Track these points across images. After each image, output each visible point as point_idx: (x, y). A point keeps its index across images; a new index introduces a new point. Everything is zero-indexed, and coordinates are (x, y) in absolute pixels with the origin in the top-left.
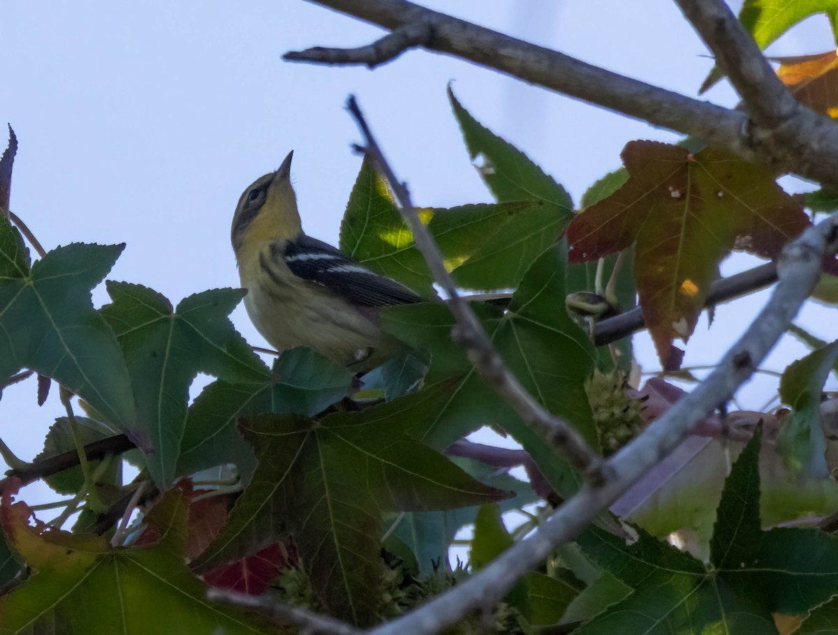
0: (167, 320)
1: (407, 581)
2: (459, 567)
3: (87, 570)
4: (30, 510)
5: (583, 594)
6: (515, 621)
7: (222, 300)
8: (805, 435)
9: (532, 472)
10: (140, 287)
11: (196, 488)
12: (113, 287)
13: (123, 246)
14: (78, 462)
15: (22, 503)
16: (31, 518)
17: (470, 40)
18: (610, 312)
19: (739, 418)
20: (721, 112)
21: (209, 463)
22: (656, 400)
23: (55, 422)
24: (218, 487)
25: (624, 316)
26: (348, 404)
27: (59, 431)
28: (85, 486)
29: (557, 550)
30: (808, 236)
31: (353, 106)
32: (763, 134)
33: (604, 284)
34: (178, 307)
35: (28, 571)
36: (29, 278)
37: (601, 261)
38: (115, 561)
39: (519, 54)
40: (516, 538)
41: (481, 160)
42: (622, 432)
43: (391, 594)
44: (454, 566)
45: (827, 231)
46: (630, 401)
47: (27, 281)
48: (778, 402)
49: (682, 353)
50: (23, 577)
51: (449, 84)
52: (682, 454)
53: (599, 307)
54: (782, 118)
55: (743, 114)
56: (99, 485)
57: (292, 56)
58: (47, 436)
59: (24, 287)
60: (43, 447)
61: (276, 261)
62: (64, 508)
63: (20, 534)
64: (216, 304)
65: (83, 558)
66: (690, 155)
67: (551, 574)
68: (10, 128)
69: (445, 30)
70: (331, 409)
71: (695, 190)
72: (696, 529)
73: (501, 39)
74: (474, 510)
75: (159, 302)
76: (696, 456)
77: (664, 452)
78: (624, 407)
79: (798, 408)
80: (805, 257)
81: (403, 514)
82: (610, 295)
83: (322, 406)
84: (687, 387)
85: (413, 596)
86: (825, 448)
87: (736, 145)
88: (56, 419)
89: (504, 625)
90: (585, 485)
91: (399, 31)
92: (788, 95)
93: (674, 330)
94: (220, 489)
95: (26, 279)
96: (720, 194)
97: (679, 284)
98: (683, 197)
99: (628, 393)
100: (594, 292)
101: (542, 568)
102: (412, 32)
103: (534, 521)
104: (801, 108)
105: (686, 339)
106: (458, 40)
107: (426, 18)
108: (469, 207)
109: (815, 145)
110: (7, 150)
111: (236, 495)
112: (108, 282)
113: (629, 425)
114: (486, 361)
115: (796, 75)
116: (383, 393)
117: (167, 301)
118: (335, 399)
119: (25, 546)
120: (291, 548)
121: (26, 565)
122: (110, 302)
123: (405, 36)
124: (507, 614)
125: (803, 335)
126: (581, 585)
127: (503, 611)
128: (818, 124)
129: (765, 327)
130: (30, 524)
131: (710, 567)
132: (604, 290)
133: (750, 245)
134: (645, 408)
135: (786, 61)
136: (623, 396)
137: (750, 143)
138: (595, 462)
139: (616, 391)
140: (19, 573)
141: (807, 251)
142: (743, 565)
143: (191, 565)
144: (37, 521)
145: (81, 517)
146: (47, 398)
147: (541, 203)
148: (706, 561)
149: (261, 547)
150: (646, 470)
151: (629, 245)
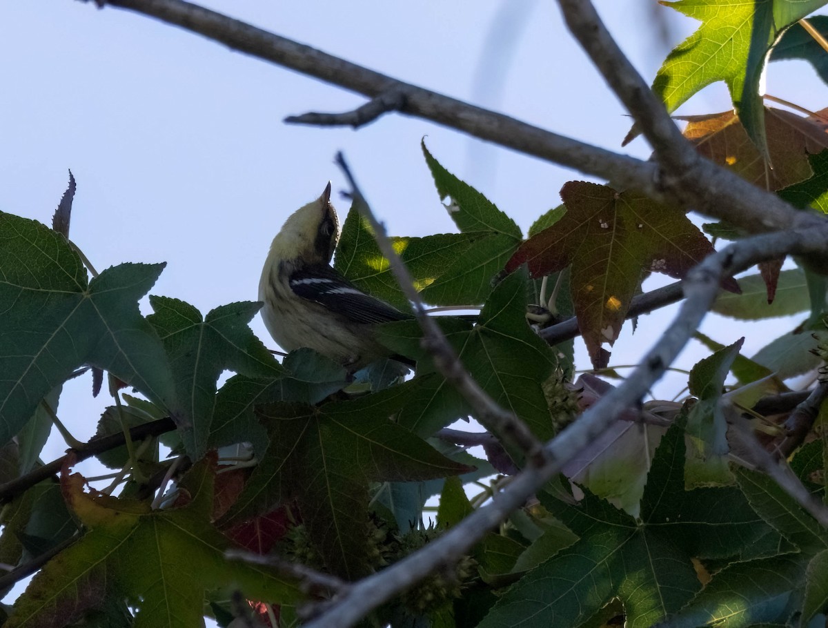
0: (198, 328)
1: (389, 539)
2: (431, 527)
3: (133, 528)
4: (86, 481)
5: (529, 549)
6: (476, 570)
7: (243, 310)
8: (709, 420)
9: (489, 451)
10: (176, 300)
11: (220, 463)
12: (155, 301)
13: (164, 264)
14: (124, 442)
15: (78, 474)
16: (85, 486)
17: (435, 106)
18: (552, 321)
19: (654, 407)
20: (637, 163)
21: (229, 442)
22: (589, 393)
23: (106, 410)
24: (236, 463)
25: (563, 325)
26: (341, 395)
27: (109, 417)
28: (130, 461)
29: (508, 515)
30: (709, 262)
31: (341, 161)
32: (671, 181)
33: (547, 299)
34: (208, 316)
35: (85, 529)
36: (87, 292)
37: (545, 278)
38: (154, 521)
39: (475, 117)
40: (474, 505)
41: (448, 200)
42: (562, 417)
43: (379, 548)
44: (427, 526)
45: (723, 258)
46: (569, 391)
47: (86, 295)
48: (687, 393)
49: (609, 354)
50: (80, 535)
51: (423, 138)
52: (610, 437)
53: (544, 317)
54: (686, 168)
55: (655, 164)
56: (140, 461)
57: (291, 120)
58: (99, 422)
59: (84, 299)
60: (96, 430)
61: (281, 281)
62: (113, 479)
63: (77, 499)
64: (238, 314)
65: (129, 518)
66: (617, 194)
67: (502, 534)
68: (70, 173)
69: (415, 98)
70: (328, 399)
71: (620, 222)
72: (620, 496)
73: (459, 106)
74: (441, 482)
75: (193, 312)
76: (621, 436)
77: (592, 438)
78: (564, 398)
79: (704, 398)
80: (706, 280)
81: (386, 483)
82: (552, 307)
83: (322, 396)
84: (614, 383)
85: (394, 551)
86: (726, 430)
87: (649, 190)
88: (106, 408)
89: (467, 573)
90: (529, 464)
91: (377, 99)
92: (692, 150)
93: (602, 335)
94: (238, 465)
95: (84, 293)
96: (641, 226)
97: (607, 299)
98: (610, 228)
99: (567, 385)
100: (539, 304)
101: (497, 530)
102: (388, 100)
103: (489, 492)
104: (702, 159)
105: (612, 343)
106: (425, 105)
107: (399, 89)
108: (439, 237)
109: (713, 190)
110: (67, 191)
111: (251, 469)
112: (151, 297)
113: (568, 412)
114: (449, 365)
115: (701, 130)
116: (370, 387)
117: (198, 312)
118: (332, 390)
119: (82, 509)
120: (295, 511)
121: (82, 525)
122: (153, 312)
123: (382, 103)
124: (470, 564)
125: (705, 340)
126: (527, 543)
127: (467, 562)
128: (716, 172)
129: (673, 336)
130: (84, 491)
131: (639, 521)
132: (547, 305)
133: (665, 267)
134: (582, 397)
135: (693, 119)
136: (563, 388)
137: (661, 188)
138: (537, 447)
139: (557, 385)
140: (77, 532)
141: (708, 276)
142: (668, 519)
143: (216, 524)
144: (90, 488)
145: (126, 487)
146: (100, 391)
147: (497, 233)
148: (637, 516)
149: (271, 510)
150: (579, 452)
151: (567, 266)
